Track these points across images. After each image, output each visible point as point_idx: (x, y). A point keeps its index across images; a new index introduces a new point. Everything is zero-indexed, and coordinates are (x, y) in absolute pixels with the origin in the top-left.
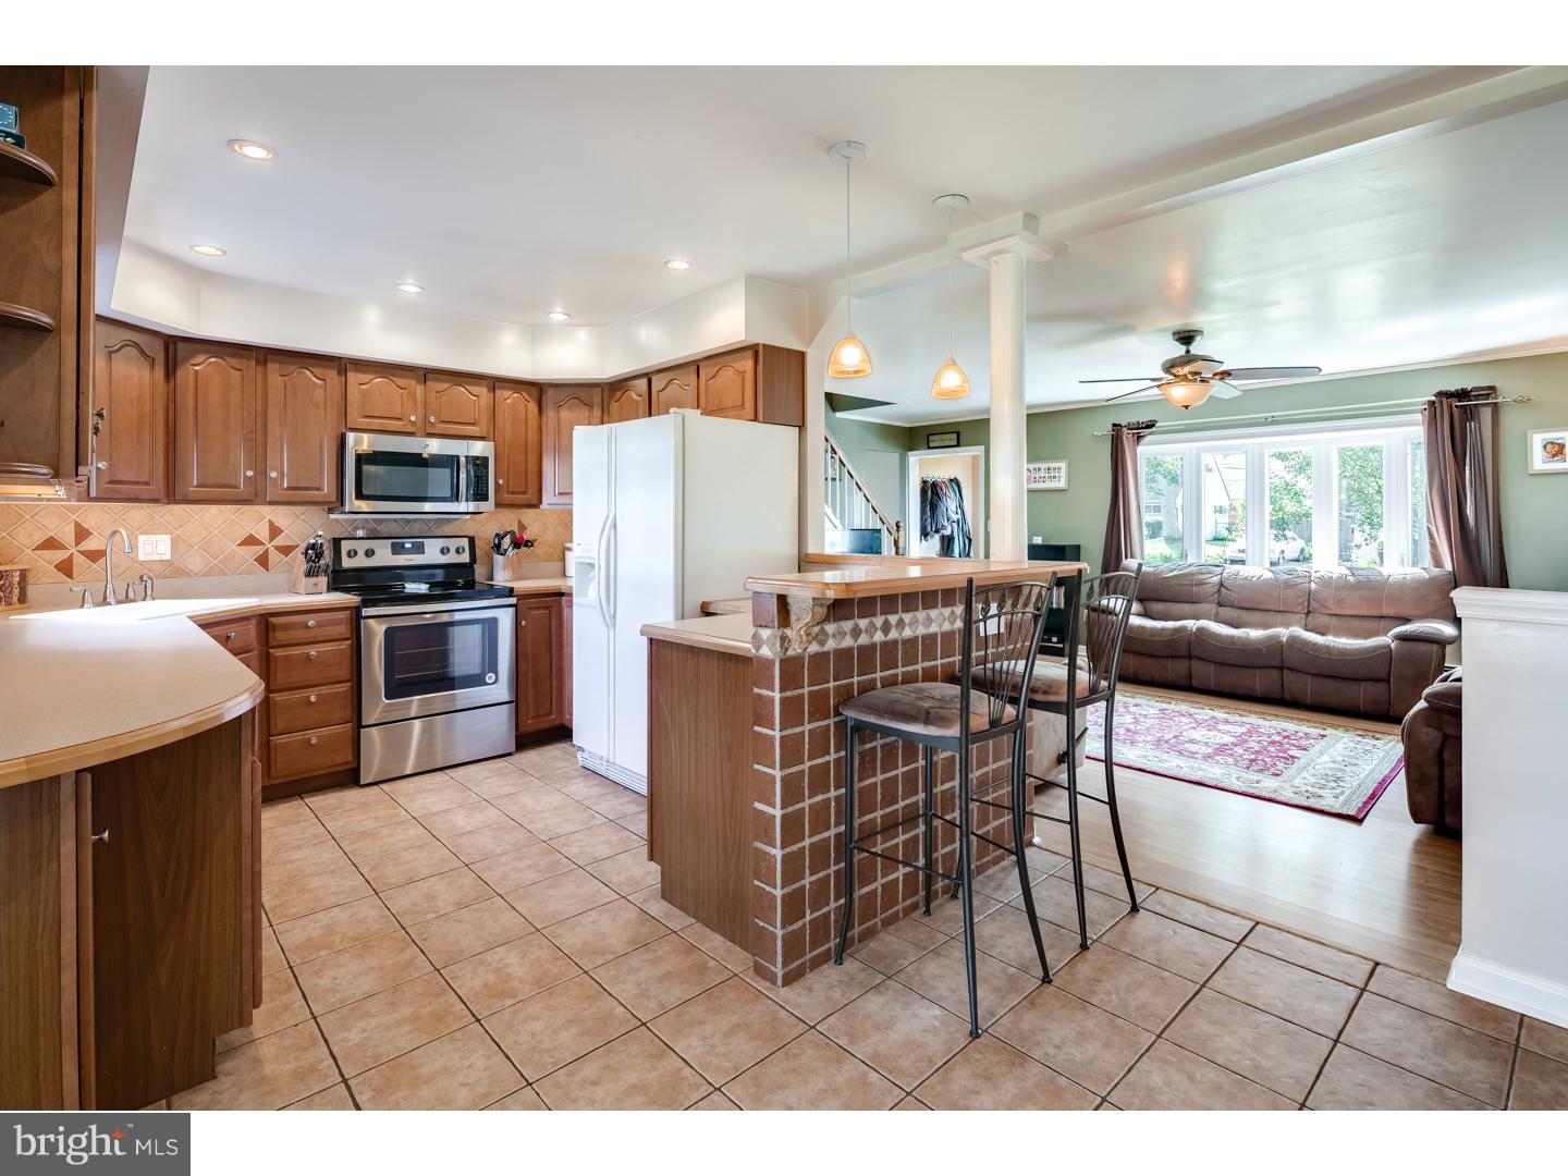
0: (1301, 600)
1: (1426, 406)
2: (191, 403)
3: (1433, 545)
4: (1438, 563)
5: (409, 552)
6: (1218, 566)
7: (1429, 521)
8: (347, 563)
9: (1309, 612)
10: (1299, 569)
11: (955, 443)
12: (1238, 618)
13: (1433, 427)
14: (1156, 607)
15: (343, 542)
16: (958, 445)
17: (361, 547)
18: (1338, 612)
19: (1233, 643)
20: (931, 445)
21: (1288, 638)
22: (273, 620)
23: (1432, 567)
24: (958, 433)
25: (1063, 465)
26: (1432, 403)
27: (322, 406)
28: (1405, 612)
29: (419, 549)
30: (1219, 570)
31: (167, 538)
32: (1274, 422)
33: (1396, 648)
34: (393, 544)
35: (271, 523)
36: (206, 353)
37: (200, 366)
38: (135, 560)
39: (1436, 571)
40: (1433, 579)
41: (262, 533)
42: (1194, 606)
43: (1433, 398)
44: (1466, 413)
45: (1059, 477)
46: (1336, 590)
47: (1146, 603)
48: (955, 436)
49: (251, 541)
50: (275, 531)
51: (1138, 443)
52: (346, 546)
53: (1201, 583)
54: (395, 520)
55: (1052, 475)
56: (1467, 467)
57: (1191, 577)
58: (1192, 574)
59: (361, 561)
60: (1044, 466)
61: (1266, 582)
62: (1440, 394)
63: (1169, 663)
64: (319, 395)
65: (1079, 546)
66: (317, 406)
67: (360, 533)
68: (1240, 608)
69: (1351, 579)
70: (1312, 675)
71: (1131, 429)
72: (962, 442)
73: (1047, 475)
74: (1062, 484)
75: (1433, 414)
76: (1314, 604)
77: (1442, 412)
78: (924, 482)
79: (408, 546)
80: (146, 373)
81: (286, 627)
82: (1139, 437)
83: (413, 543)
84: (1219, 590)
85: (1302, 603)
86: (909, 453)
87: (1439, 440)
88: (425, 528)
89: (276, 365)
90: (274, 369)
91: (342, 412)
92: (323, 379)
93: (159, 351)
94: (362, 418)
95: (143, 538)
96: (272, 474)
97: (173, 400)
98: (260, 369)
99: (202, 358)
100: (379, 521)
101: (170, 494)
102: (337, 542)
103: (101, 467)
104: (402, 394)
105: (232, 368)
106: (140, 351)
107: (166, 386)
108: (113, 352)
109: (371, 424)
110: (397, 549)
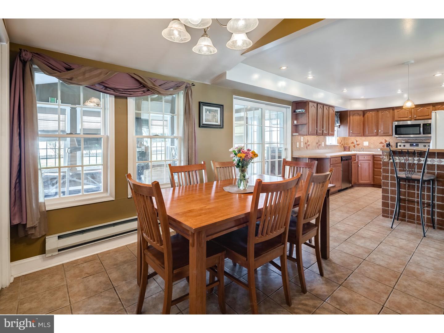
2: (367, 120)
5: (414, 146)
17: (402, 144)
22: (375, 156)
27: (389, 117)
29: (417, 146)
31: (368, 142)
34: (410, 144)
35: (385, 140)
37: (368, 114)
38: (363, 145)
41: (384, 141)
49: (381, 143)
50: (386, 141)
52: (399, 144)
54: (412, 139)
59: (402, 148)
64: (388, 115)
66: (388, 117)
67: (403, 142)
79: (415, 145)
80: (359, 117)
81: (377, 157)
88: (421, 141)
89: (380, 111)
90: (380, 112)
91: (393, 118)
92: (390, 112)
93: (361, 113)
94: (396, 118)
95: (364, 142)
96: (380, 131)
97: (364, 120)
98: (378, 113)
99: (368, 113)
100: (408, 139)
101: (364, 135)
102: (397, 143)
103: (351, 132)
104: (408, 112)
105: (373, 113)
106: (358, 114)
107: (363, 118)
108: (353, 115)
109: (400, 119)
110: (411, 145)
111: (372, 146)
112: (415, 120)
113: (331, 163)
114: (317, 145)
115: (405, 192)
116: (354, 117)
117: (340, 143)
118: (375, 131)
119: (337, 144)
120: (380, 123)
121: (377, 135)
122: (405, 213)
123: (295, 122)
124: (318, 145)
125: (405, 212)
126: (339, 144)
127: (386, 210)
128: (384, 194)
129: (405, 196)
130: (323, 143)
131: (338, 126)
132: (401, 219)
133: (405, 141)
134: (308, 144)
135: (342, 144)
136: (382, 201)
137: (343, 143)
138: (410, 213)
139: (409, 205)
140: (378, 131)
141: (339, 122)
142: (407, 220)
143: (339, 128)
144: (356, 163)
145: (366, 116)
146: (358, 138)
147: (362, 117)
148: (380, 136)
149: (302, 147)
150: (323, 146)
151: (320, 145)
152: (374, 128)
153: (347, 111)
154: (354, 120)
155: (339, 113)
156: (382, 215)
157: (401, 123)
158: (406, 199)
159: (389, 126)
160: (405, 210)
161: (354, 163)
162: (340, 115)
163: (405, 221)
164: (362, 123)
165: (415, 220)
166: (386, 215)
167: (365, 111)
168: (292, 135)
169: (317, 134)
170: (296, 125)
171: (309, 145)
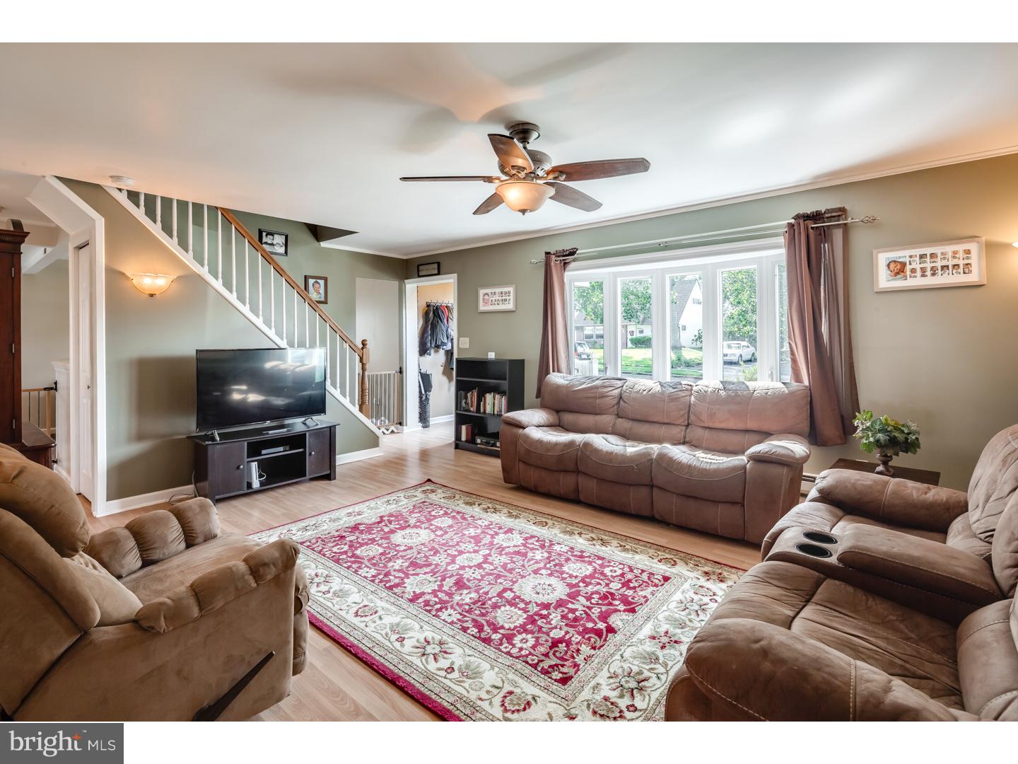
0: (682, 413)
1: (786, 229)
3: (794, 361)
4: (797, 378)
6: (620, 380)
7: (789, 338)
9: (688, 425)
10: (683, 382)
11: (436, 272)
12: (630, 429)
13: (793, 249)
14: (568, 418)
16: (439, 274)
18: (711, 425)
19: (611, 460)
20: (421, 274)
21: (658, 455)
23: (793, 382)
24: (439, 264)
25: (511, 289)
26: (791, 226)
28: (766, 427)
30: (619, 383)
32: (667, 247)
33: (751, 469)
39: (795, 386)
40: (792, 394)
42: (598, 418)
43: (793, 221)
44: (820, 234)
45: (510, 299)
46: (709, 403)
47: (561, 414)
48: (436, 266)
51: (564, 269)
53: (603, 396)
55: (504, 298)
56: (822, 287)
57: (594, 391)
58: (596, 387)
60: (498, 290)
61: (654, 395)
62: (797, 217)
63: (561, 477)
65: (524, 360)
68: (633, 420)
69: (723, 393)
70: (677, 494)
71: (559, 256)
72: (441, 272)
73: (500, 298)
74: (510, 306)
75: (792, 236)
76: (692, 417)
77: (800, 233)
78: (428, 306)
82: (565, 263)
84: (618, 403)
85: (683, 415)
86: (406, 281)
87: (798, 260)
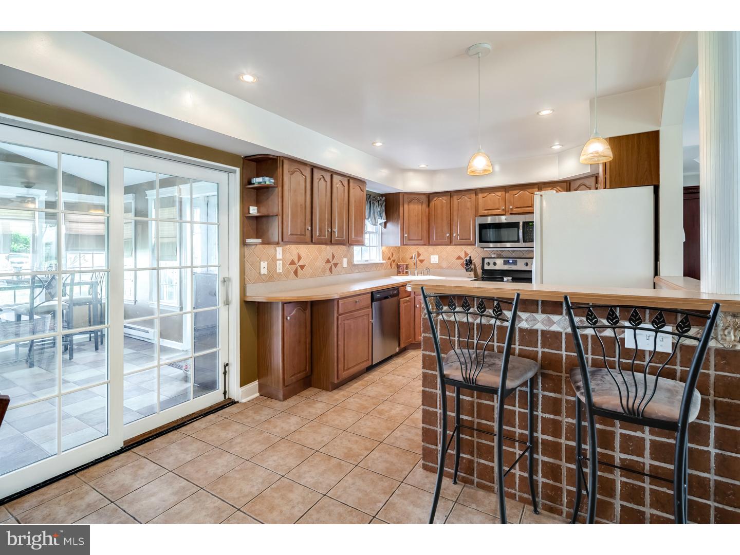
2: (434, 213)
5: (510, 264)
8: (486, 267)
15: (485, 259)
17: (491, 261)
27: (470, 208)
29: (515, 263)
31: (437, 256)
34: (505, 260)
35: (465, 252)
36: (436, 197)
37: (436, 201)
38: (430, 263)
41: (463, 256)
50: (466, 254)
52: (486, 261)
54: (508, 251)
59: (491, 267)
64: (469, 204)
79: (511, 261)
80: (420, 206)
83: (513, 261)
88: (521, 254)
89: (456, 196)
90: (455, 198)
91: (477, 210)
92: (470, 198)
93: (424, 199)
94: (481, 212)
95: (432, 256)
96: (454, 235)
97: (429, 213)
98: (452, 199)
99: (436, 198)
100: (501, 251)
101: (429, 243)
102: (483, 259)
103: (406, 235)
104: (499, 199)
105: (444, 200)
106: (419, 200)
107: (427, 209)
108: (409, 202)
109: (488, 213)
110: (506, 263)
111: (444, 265)
112: (511, 214)
113: (340, 311)
114: (329, 265)
115: (472, 403)
116: (412, 206)
117: (389, 259)
118: (448, 235)
119: (382, 261)
120: (455, 218)
121: (450, 242)
122: (471, 462)
123: (253, 211)
124: (332, 265)
125: (472, 458)
126: (384, 262)
127: (431, 451)
128: (428, 408)
129: (472, 415)
130: (345, 260)
131: (383, 224)
132: (463, 477)
133: (497, 255)
134: (301, 263)
135: (394, 261)
136: (421, 425)
137: (395, 257)
138: (482, 461)
139: (480, 441)
140: (451, 234)
141: (384, 215)
142: (476, 480)
143: (385, 227)
144: (409, 301)
145: (432, 204)
146: (422, 249)
147: (425, 206)
148: (455, 245)
149: (278, 271)
150: (345, 265)
151: (336, 265)
152: (446, 229)
153: (397, 194)
154: (411, 210)
155: (384, 198)
156: (423, 464)
157: (489, 220)
158: (473, 422)
159: (470, 224)
160: (472, 454)
161: (407, 302)
162: (386, 201)
163: (472, 483)
164: (425, 218)
165: (494, 483)
166: (430, 464)
167: (431, 196)
168: (243, 244)
169: (331, 241)
170: (257, 218)
171: (302, 267)
